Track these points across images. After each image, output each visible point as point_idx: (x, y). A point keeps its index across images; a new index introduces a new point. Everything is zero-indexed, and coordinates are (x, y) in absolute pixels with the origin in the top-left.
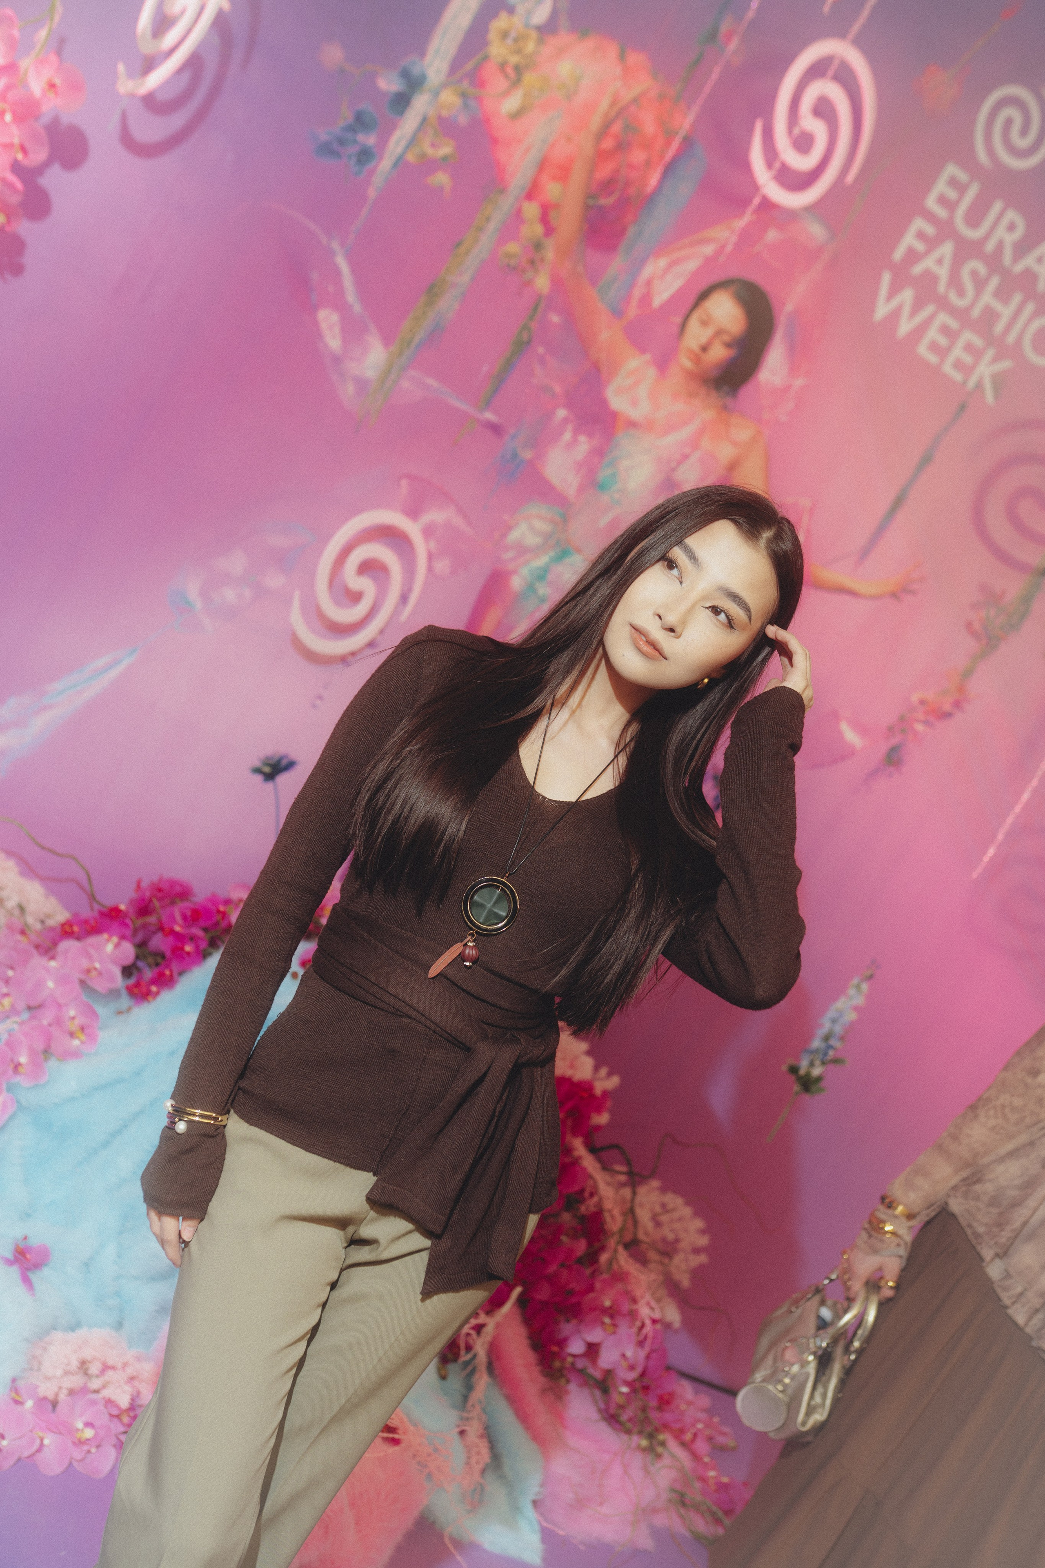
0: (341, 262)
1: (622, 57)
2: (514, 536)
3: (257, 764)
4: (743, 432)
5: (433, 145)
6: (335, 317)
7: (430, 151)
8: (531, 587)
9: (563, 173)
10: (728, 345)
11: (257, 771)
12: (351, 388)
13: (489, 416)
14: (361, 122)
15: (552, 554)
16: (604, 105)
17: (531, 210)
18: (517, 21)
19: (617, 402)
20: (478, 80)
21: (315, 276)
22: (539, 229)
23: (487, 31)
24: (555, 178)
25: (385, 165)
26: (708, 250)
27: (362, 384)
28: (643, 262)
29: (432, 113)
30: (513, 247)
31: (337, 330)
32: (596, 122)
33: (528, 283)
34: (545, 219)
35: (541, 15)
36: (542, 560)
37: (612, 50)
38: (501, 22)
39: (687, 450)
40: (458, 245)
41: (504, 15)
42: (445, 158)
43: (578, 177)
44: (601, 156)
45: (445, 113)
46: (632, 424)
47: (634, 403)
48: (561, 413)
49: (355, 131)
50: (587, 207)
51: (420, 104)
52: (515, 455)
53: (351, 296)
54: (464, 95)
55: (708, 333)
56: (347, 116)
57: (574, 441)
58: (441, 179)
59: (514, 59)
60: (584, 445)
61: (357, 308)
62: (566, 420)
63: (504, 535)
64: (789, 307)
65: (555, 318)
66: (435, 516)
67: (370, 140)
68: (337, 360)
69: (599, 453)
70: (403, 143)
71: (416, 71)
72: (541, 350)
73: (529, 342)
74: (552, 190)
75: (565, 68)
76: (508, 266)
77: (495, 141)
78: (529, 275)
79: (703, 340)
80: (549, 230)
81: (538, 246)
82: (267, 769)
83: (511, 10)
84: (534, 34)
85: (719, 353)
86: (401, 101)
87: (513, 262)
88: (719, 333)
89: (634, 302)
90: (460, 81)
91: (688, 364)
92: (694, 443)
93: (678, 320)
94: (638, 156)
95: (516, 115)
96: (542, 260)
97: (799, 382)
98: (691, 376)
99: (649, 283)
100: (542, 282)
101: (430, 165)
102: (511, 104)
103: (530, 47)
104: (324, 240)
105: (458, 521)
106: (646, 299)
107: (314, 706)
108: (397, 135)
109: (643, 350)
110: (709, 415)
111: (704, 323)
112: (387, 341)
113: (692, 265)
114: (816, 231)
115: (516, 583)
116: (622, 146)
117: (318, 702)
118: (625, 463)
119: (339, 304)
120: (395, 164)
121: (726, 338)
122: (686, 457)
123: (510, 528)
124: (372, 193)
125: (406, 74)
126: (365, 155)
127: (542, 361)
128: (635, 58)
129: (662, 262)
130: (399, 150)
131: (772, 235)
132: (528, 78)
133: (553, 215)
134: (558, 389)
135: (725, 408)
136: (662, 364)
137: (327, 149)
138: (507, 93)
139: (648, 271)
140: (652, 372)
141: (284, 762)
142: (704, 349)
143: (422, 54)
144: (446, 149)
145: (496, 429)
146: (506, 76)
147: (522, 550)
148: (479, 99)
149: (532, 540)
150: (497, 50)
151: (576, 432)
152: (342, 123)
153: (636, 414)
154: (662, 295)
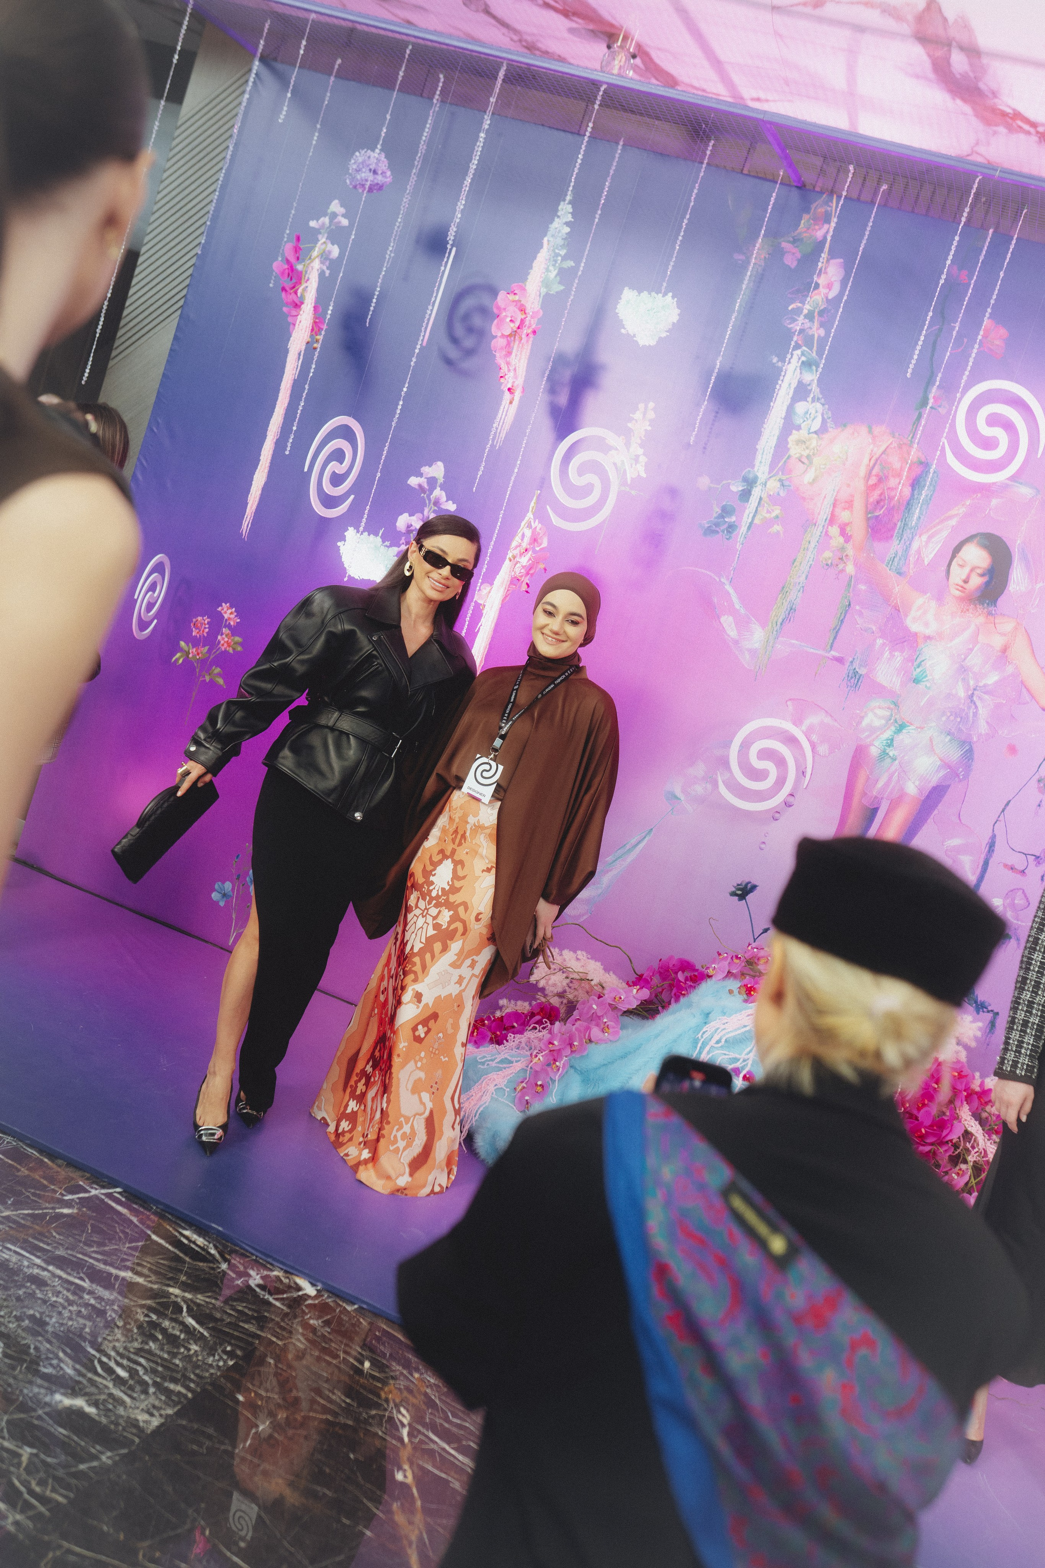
0: (728, 587)
1: (870, 431)
2: (865, 723)
3: (734, 889)
4: (1008, 626)
5: (768, 512)
6: (731, 619)
7: (768, 516)
8: (884, 754)
9: (849, 505)
10: (982, 575)
11: (733, 894)
12: (747, 656)
13: (833, 653)
14: (726, 511)
15: (893, 728)
16: (866, 461)
17: (834, 531)
18: (803, 433)
19: (914, 627)
20: (786, 470)
21: (715, 600)
22: (841, 540)
23: (787, 443)
24: (844, 509)
25: (743, 529)
26: (953, 522)
27: (753, 652)
28: (911, 540)
29: (764, 496)
30: (827, 554)
31: (733, 625)
32: (863, 471)
33: (843, 571)
34: (843, 532)
35: (816, 425)
36: (888, 734)
37: (863, 430)
38: (795, 436)
39: (971, 646)
40: (795, 560)
41: (794, 432)
42: (777, 517)
43: (859, 505)
44: (871, 488)
45: (771, 493)
46: (928, 638)
47: (927, 624)
48: (879, 641)
49: (723, 517)
50: (868, 519)
51: (756, 492)
52: (855, 673)
53: (737, 606)
54: (780, 480)
55: (966, 570)
56: (717, 510)
57: (892, 656)
58: (777, 528)
59: (805, 453)
60: (899, 657)
61: (743, 611)
62: (884, 644)
63: (859, 723)
64: (1019, 542)
65: (862, 587)
66: (813, 719)
67: (733, 519)
68: (736, 642)
69: (911, 660)
70: (751, 515)
71: (751, 476)
72: (858, 608)
73: (850, 605)
74: (844, 516)
75: (837, 448)
76: (827, 565)
77: (804, 499)
78: (841, 567)
79: (964, 577)
80: (847, 538)
81: (843, 549)
82: (739, 892)
83: (798, 428)
84: (815, 436)
85: (976, 581)
86: (746, 495)
87: (829, 563)
88: (972, 570)
89: (912, 566)
90: (777, 473)
91: (958, 593)
92: (974, 639)
93: (944, 568)
94: (892, 482)
95: (812, 483)
96: (847, 556)
97: (1038, 586)
98: (961, 599)
99: (919, 552)
100: (850, 569)
101: (769, 523)
102: (808, 477)
103: (814, 443)
104: (718, 580)
105: (828, 720)
106: (919, 559)
107: (761, 849)
108: (747, 512)
109: (924, 592)
110: (981, 619)
111: (961, 566)
112: (763, 625)
113: (945, 534)
114: (1025, 491)
115: (874, 751)
116: (880, 480)
117: (763, 846)
118: (928, 663)
119: (733, 612)
120: (749, 528)
121: (979, 571)
122: (971, 650)
123: (862, 718)
124: (739, 547)
125: (745, 480)
126: (731, 528)
127: (861, 614)
128: (878, 430)
129: (924, 538)
130: (750, 520)
131: (994, 502)
132: (816, 460)
133: (848, 529)
134: (874, 628)
135: (989, 614)
136: (940, 598)
137: (710, 531)
138: (805, 471)
139: (915, 545)
140: (933, 604)
141: (749, 886)
142: (966, 581)
143: (753, 466)
144: (777, 511)
145: (840, 660)
146: (803, 463)
147: (873, 730)
148: (789, 479)
149: (878, 723)
150: (794, 450)
151: (892, 651)
152: (715, 515)
153: (928, 632)
154: (928, 556)
